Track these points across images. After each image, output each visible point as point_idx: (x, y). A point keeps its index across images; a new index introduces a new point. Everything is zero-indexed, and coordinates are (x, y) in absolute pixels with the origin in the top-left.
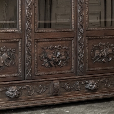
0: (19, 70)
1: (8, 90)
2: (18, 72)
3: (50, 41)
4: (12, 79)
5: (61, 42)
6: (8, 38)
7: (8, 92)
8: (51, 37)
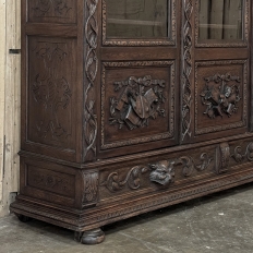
0: (171, 125)
1: (154, 170)
2: (168, 130)
3: (216, 65)
4: (160, 144)
5: (229, 68)
6: (155, 57)
7: (155, 173)
8: (218, 56)
